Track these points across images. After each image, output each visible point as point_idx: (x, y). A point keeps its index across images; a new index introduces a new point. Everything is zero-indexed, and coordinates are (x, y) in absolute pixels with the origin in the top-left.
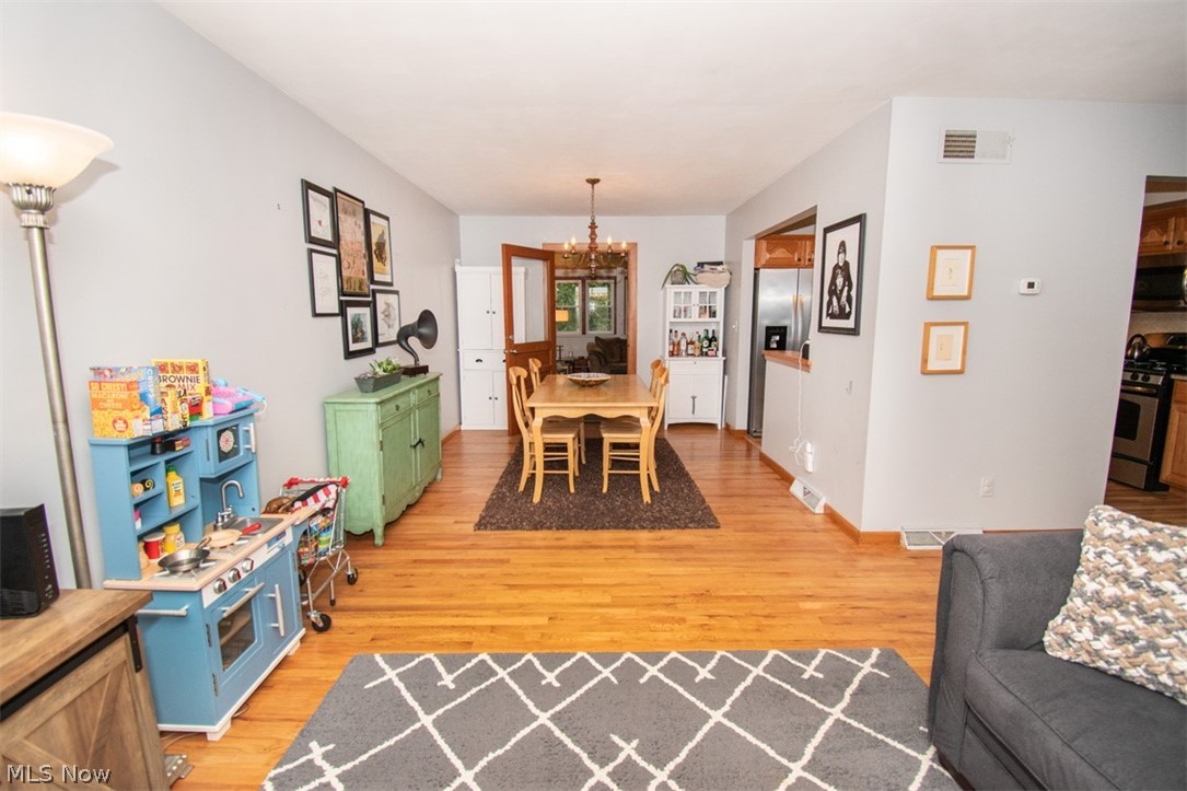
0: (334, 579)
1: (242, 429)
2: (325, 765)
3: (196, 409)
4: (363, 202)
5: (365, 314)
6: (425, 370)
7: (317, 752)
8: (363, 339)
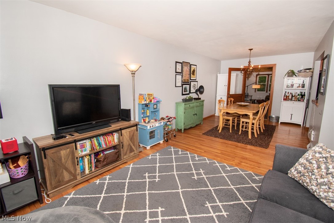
0: (171, 134)
1: (158, 105)
2: (158, 156)
3: (151, 101)
4: (190, 63)
5: (187, 87)
6: (200, 99)
7: (158, 154)
8: (187, 92)
